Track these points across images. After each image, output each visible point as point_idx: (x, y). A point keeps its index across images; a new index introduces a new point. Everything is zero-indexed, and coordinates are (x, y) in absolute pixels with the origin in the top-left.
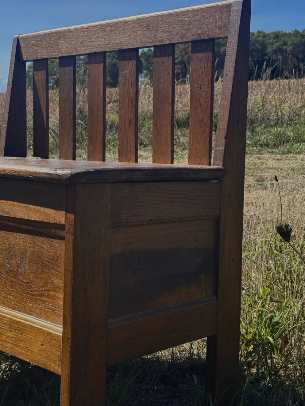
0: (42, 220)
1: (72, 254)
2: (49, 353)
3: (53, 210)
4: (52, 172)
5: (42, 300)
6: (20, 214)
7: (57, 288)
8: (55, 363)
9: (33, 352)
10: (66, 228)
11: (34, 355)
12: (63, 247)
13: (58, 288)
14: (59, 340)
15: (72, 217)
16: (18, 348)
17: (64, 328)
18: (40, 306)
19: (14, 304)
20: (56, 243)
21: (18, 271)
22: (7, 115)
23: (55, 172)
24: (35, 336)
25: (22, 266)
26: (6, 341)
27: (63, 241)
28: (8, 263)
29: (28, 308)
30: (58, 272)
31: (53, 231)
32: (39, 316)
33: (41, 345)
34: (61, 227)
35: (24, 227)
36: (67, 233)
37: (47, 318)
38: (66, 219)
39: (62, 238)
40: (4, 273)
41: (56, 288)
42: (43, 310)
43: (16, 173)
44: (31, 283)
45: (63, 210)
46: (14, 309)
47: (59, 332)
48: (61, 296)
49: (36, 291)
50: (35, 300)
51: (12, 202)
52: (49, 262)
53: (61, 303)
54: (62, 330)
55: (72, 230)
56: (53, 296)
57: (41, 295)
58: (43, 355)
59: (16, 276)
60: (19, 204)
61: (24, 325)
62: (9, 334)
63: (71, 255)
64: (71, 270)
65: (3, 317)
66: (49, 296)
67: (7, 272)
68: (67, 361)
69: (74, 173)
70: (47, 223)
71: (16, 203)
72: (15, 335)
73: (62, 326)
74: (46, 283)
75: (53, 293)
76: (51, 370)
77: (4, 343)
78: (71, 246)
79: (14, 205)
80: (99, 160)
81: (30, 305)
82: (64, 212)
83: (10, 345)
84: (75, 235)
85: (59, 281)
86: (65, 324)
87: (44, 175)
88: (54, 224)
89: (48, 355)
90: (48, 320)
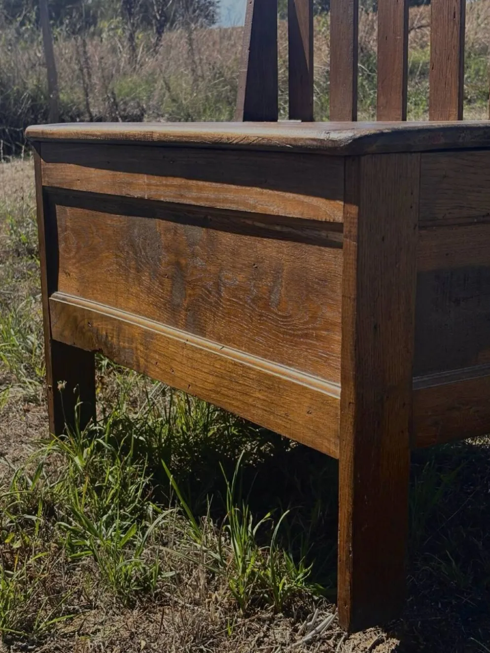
0: (306, 217)
1: (355, 271)
2: (321, 426)
3: (324, 200)
4: (323, 136)
5: (306, 344)
6: (272, 208)
7: (331, 324)
8: (329, 441)
9: (296, 423)
10: (345, 229)
11: (297, 427)
12: (340, 260)
13: (334, 324)
14: (334, 405)
15: (354, 210)
16: (272, 417)
17: (343, 388)
18: (305, 353)
19: (265, 350)
20: (329, 253)
21: (270, 298)
22: (247, 52)
23: (327, 136)
24: (297, 398)
25: (275, 290)
26: (254, 406)
27: (340, 251)
28: (254, 286)
29: (286, 356)
30: (332, 299)
31: (323, 234)
32: (302, 367)
33: (308, 413)
34: (337, 227)
35: (278, 228)
36: (346, 237)
37: (316, 372)
38: (345, 213)
39: (339, 246)
40: (249, 301)
41: (329, 326)
42: (310, 360)
43: (265, 142)
44: (290, 316)
45: (340, 200)
46: (265, 356)
47: (335, 393)
48: (338, 337)
49: (298, 330)
50: (296, 344)
51: (258, 190)
52: (318, 283)
53: (337, 348)
54: (339, 390)
55: (354, 231)
56: (324, 337)
57: (306, 336)
58: (312, 427)
59: (267, 306)
60: (270, 192)
61: (280, 381)
62: (258, 395)
63: (352, 272)
64: (353, 297)
65: (250, 368)
66: (318, 338)
67: (253, 300)
68: (349, 438)
69: (358, 136)
70: (314, 221)
71: (265, 191)
72: (267, 397)
73: (340, 385)
74: (314, 318)
75: (324, 333)
76: (324, 451)
77: (251, 408)
78: (352, 257)
79: (262, 194)
81: (290, 351)
82: (342, 203)
83: (260, 412)
84: (359, 239)
85: (334, 314)
86: (344, 380)
87: (308, 142)
88: (326, 222)
89: (318, 427)
90: (317, 375)
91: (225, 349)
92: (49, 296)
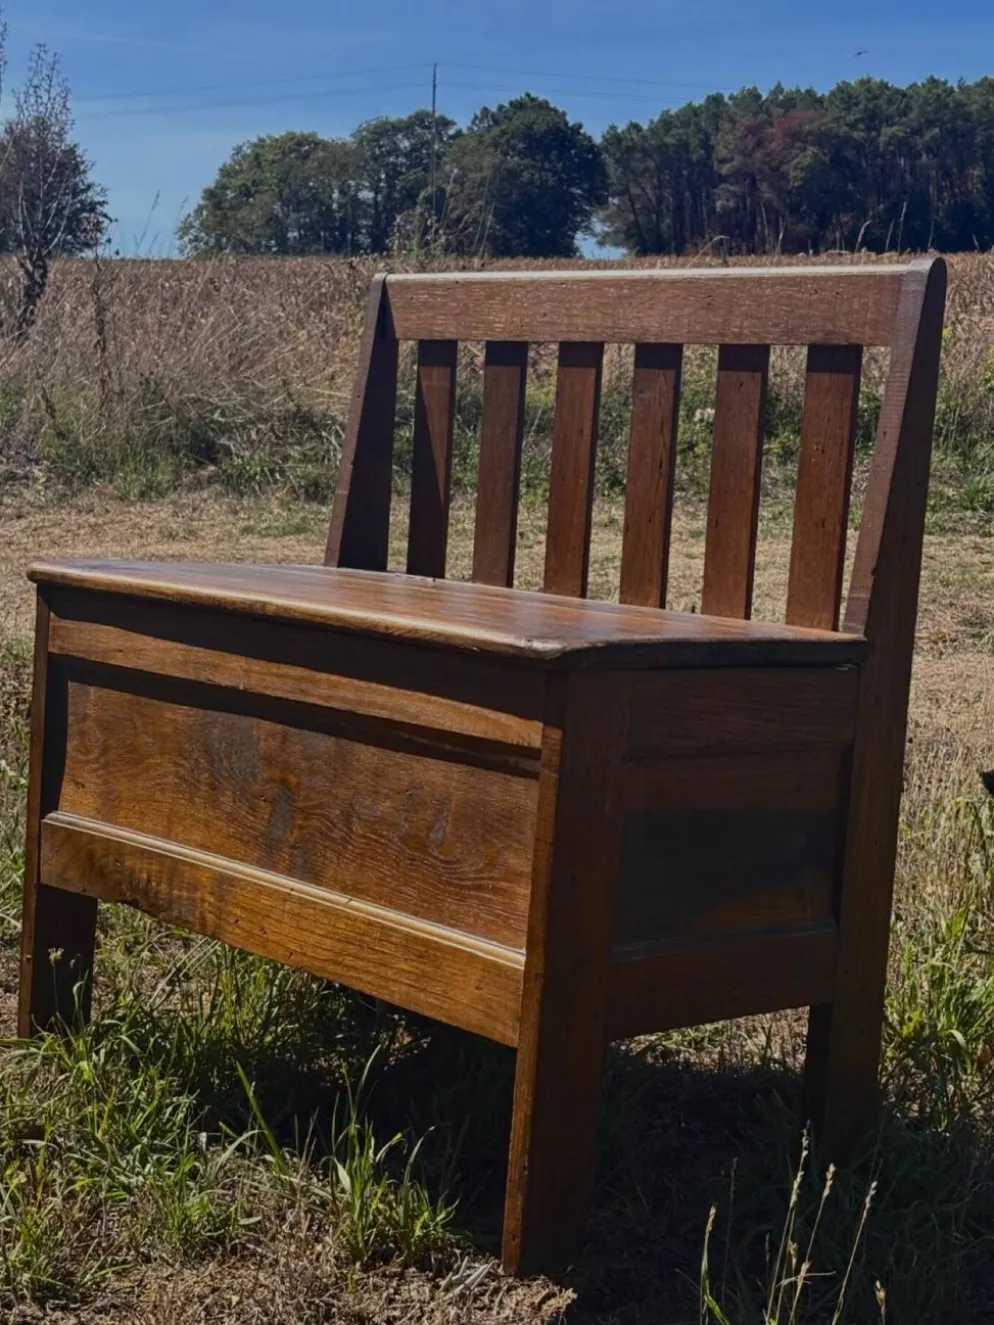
0: (490, 736)
1: (554, 809)
2: (494, 1005)
3: (517, 719)
4: (522, 643)
5: (480, 899)
6: (442, 721)
7: (516, 874)
8: (505, 1024)
9: (457, 1003)
10: (543, 757)
11: (459, 1007)
12: (535, 793)
13: (521, 874)
14: (516, 977)
15: (556, 735)
16: (422, 995)
17: (529, 955)
18: (476, 910)
19: (415, 905)
20: (518, 784)
21: (428, 836)
22: (350, 467)
23: (529, 644)
24: (461, 970)
25: (437, 826)
26: (395, 981)
27: (533, 782)
28: (406, 820)
29: (447, 914)
30: (519, 842)
31: (512, 760)
32: (471, 929)
33: (477, 988)
34: (532, 753)
35: (448, 747)
36: (544, 766)
37: (489, 934)
38: (544, 737)
39: (533, 775)
40: (396, 840)
41: (513, 876)
42: (482, 919)
43: (442, 639)
44: (457, 862)
45: (540, 721)
46: (416, 914)
47: (517, 962)
48: (524, 890)
49: (469, 879)
50: (464, 898)
51: (424, 696)
52: (499, 821)
53: (523, 906)
54: (523, 959)
55: (556, 760)
56: (505, 891)
57: (479, 888)
58: (480, 1007)
59: (422, 847)
60: (441, 700)
61: (438, 947)
62: (403, 966)
63: (551, 809)
64: (549, 840)
65: (392, 929)
66: (495, 891)
67: (401, 839)
68: (533, 1019)
69: (568, 649)
70: (500, 742)
71: (433, 698)
72: (417, 968)
73: (524, 951)
74: (491, 864)
75: (504, 885)
76: (496, 1037)
77: (390, 983)
78: (551, 794)
79: (429, 701)
80: (573, 594)
81: (453, 907)
82: (541, 725)
83: (404, 989)
84: (561, 770)
85: (520, 861)
86: (531, 947)
87: (504, 649)
88: (518, 745)
89: (491, 1007)
90: (492, 939)
91: (353, 903)
92: (43, 816)
